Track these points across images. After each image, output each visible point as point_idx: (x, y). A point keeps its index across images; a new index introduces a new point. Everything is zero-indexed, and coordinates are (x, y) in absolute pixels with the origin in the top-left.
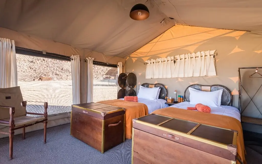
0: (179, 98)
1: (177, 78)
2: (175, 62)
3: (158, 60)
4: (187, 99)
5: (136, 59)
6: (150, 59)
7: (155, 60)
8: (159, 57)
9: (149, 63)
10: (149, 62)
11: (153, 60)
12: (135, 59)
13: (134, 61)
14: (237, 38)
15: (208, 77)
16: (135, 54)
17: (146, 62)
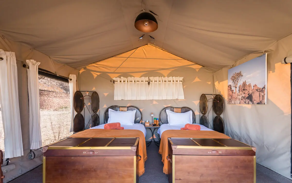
0: (155, 120)
1: (152, 101)
2: (149, 83)
3: (130, 79)
4: (162, 121)
5: (99, 74)
6: (120, 77)
7: (126, 78)
8: (131, 76)
9: (119, 81)
10: (118, 79)
11: (123, 79)
12: (97, 74)
13: (95, 76)
14: (197, 70)
15: (178, 101)
16: (94, 66)
17: (114, 79)
